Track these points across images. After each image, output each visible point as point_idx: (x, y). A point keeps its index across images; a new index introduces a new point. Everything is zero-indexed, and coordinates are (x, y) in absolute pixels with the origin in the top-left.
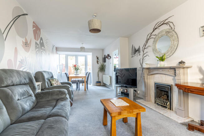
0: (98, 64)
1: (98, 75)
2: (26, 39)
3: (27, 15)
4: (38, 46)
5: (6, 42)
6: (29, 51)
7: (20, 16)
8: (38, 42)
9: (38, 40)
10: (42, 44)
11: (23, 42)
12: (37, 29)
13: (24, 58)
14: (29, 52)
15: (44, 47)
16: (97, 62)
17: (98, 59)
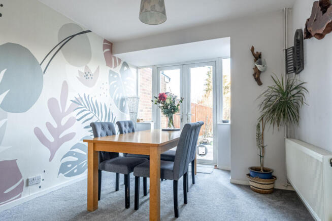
0: (260, 83)
1: (260, 138)
2: (87, 68)
4: (116, 76)
7: (73, 36)
8: (117, 70)
9: (116, 67)
11: (80, 72)
16: (257, 76)
17: (260, 63)
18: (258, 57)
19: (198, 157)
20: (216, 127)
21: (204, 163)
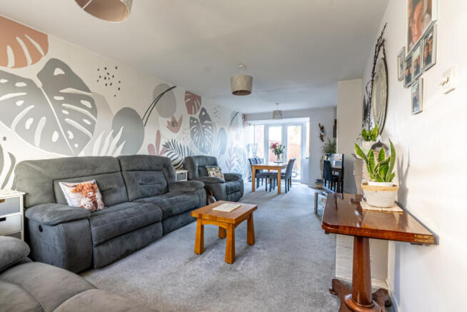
0: (323, 141)
2: (173, 118)
3: (175, 87)
4: (195, 122)
5: (146, 128)
6: (178, 130)
7: (163, 94)
8: (196, 116)
9: (195, 113)
10: (205, 117)
11: (168, 122)
12: (193, 100)
13: (171, 141)
14: (180, 132)
15: (210, 120)
17: (323, 132)
18: (322, 128)
19: (292, 178)
20: (302, 161)
21: (295, 181)
